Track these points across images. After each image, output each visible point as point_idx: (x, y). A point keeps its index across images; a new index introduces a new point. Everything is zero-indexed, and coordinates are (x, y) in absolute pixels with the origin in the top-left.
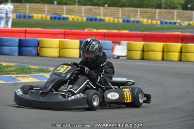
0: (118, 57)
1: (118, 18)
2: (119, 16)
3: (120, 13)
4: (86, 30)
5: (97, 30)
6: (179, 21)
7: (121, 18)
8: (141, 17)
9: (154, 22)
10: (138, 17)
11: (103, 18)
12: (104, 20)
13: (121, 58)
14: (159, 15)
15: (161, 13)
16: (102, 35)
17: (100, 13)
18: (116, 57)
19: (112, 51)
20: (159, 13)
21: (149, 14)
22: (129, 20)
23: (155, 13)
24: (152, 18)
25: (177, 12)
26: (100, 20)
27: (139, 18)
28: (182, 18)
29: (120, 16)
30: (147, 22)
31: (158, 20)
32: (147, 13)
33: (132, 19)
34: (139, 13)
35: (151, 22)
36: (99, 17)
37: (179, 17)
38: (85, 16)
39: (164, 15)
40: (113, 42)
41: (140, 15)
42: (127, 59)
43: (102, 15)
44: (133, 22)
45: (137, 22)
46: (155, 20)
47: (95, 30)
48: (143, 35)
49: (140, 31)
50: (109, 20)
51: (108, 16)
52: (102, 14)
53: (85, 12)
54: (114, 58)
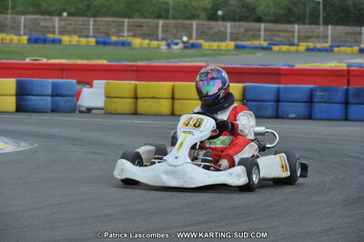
0: (89, 110)
1: (87, 37)
2: (89, 32)
3: (91, 27)
4: (28, 60)
5: (48, 59)
6: (201, 41)
7: (93, 37)
8: (131, 34)
9: (155, 43)
10: (126, 34)
11: (57, 36)
12: (60, 41)
13: (93, 111)
14: (163, 31)
15: (167, 27)
16: (59, 70)
17: (54, 28)
18: (84, 109)
19: (78, 99)
20: (163, 27)
21: (145, 30)
22: (108, 40)
23: (157, 27)
24: (151, 35)
25: (197, 25)
26: (54, 41)
27: (126, 36)
28: (207, 36)
29: (91, 34)
30: (141, 44)
31: (163, 39)
32: (141, 26)
33: (114, 39)
34: (126, 28)
35: (149, 44)
36: (50, 36)
37: (202, 34)
38: (24, 34)
39: (174, 31)
40: (78, 83)
41: (129, 30)
42: (106, 113)
43: (57, 33)
44: (116, 43)
45: (123, 44)
46: (157, 39)
47: (44, 61)
48: (135, 68)
49: (128, 61)
50: (70, 41)
51: (69, 33)
52: (57, 30)
53: (25, 27)
54: (80, 112)
